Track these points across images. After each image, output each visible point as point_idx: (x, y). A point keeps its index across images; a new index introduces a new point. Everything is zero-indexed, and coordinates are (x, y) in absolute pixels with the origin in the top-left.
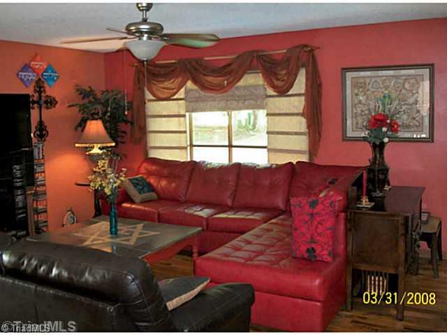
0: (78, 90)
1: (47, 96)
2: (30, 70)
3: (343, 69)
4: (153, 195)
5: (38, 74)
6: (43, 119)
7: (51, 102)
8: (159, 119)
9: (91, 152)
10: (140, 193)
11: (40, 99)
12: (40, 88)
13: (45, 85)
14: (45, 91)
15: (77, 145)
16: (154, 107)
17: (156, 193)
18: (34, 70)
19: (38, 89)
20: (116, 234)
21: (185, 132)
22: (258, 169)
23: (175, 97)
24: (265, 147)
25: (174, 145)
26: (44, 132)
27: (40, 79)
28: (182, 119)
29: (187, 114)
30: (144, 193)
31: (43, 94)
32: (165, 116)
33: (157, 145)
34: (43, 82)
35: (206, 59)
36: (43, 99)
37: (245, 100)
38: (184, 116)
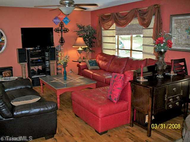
0: (77, 26)
1: (65, 28)
2: (58, 19)
3: (171, 15)
4: (98, 67)
5: (61, 20)
6: (63, 36)
7: (66, 31)
8: (106, 37)
9: (78, 49)
10: (91, 66)
11: (62, 29)
12: (62, 25)
13: (64, 24)
14: (64, 27)
15: (73, 47)
16: (105, 33)
17: (99, 67)
18: (59, 19)
19: (61, 26)
20: (66, 80)
21: (115, 43)
22: (134, 61)
23: (109, 29)
24: (141, 51)
25: (111, 48)
26: (63, 41)
27: (62, 22)
28: (114, 38)
29: (117, 36)
30: (93, 66)
31: (63, 27)
32: (108, 36)
33: (106, 48)
34: (63, 23)
35: (120, 12)
36: (63, 29)
37: (136, 30)
38: (115, 37)
